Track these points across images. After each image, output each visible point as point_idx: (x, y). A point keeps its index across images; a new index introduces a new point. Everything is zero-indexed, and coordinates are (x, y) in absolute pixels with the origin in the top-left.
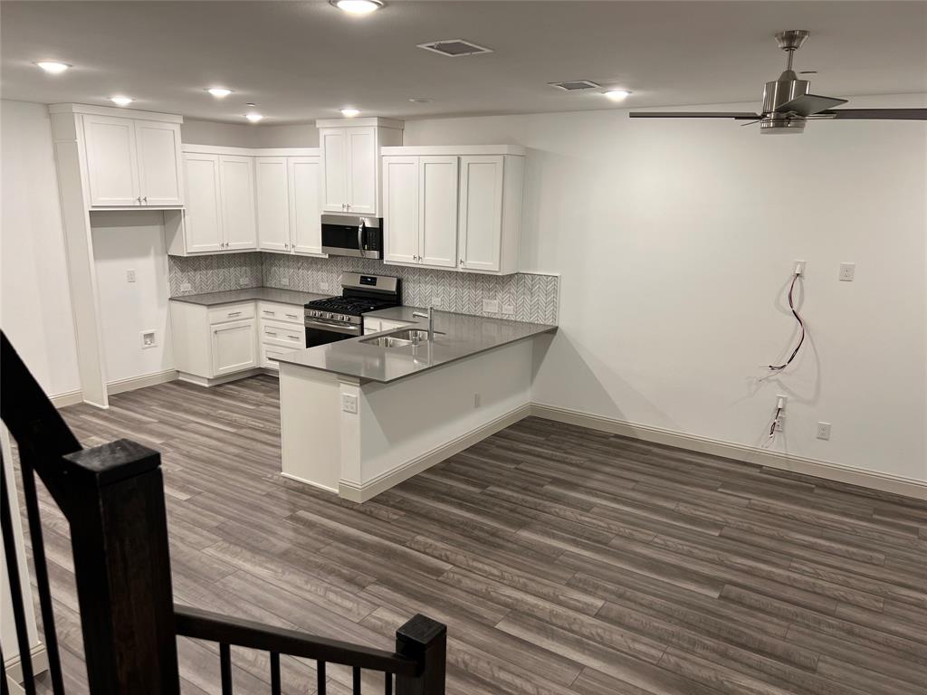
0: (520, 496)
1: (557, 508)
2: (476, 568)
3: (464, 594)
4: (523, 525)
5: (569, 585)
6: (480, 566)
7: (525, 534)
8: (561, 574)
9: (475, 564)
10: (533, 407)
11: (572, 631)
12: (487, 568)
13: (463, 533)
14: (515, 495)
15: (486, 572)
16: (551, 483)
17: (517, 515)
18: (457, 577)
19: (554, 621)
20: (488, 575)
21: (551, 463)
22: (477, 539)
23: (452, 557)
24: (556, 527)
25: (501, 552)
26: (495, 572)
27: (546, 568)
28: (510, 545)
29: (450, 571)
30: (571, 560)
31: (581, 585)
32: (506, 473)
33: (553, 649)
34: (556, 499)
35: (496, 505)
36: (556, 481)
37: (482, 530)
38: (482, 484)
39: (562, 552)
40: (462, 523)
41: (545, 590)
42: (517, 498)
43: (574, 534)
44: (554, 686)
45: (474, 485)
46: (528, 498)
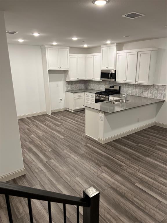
0: (148, 148)
1: (159, 152)
2: (132, 166)
3: (127, 173)
4: (148, 156)
5: (160, 176)
6: (133, 166)
7: (148, 159)
8: (157, 172)
9: (132, 165)
10: (156, 123)
11: (158, 190)
12: (135, 167)
13: (130, 156)
14: (147, 147)
15: (134, 168)
16: (158, 145)
17: (147, 153)
18: (126, 168)
19: (153, 186)
20: (135, 169)
21: (159, 139)
22: (134, 158)
23: (126, 162)
24: (158, 158)
25: (140, 163)
26: (137, 168)
27: (153, 169)
28: (143, 161)
29: (124, 166)
30: (162, 169)
31: (163, 176)
32: (145, 141)
33: (152, 194)
34: (159, 150)
35: (141, 149)
36: (160, 145)
37: (135, 156)
38: (138, 143)
39: (159, 166)
40: (130, 153)
41: (152, 176)
42: (147, 148)
43: (163, 161)
44: (150, 205)
45: (135, 143)
46: (151, 149)
